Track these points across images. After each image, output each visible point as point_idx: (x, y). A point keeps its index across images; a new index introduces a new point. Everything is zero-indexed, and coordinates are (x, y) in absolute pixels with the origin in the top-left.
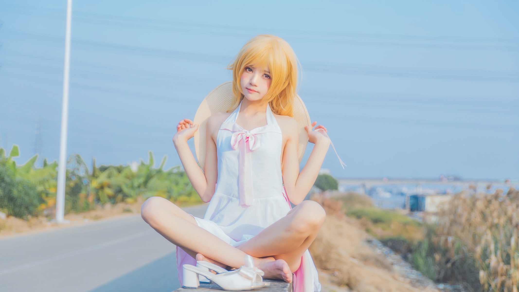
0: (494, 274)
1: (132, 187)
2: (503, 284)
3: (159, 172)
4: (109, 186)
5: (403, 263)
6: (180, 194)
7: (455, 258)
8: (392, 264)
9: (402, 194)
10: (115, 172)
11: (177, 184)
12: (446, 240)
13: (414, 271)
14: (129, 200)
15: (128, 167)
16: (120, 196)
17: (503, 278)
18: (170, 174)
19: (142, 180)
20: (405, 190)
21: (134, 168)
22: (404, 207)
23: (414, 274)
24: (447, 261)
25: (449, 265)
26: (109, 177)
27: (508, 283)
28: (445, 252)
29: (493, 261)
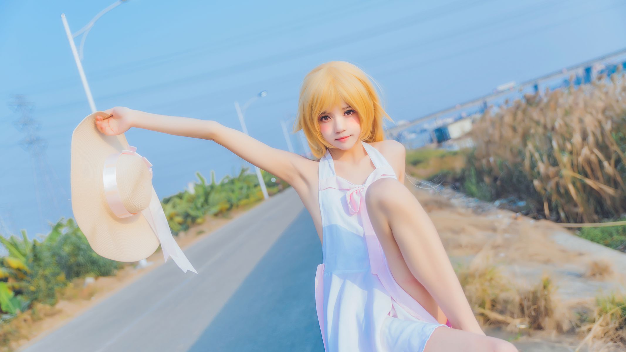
0: (546, 179)
1: (197, 209)
2: (557, 185)
3: (212, 187)
4: (177, 215)
5: (458, 195)
6: (239, 200)
7: (502, 174)
8: (449, 199)
9: (424, 131)
10: (177, 200)
11: (233, 191)
12: (488, 161)
13: (471, 199)
14: (199, 220)
15: (186, 192)
16: (189, 220)
17: (556, 179)
18: (223, 185)
19: (202, 200)
20: (426, 126)
21: (191, 190)
22: (432, 141)
23: (473, 202)
24: (495, 179)
25: (498, 183)
26: (174, 207)
27: (562, 182)
28: (490, 171)
29: (542, 167)
